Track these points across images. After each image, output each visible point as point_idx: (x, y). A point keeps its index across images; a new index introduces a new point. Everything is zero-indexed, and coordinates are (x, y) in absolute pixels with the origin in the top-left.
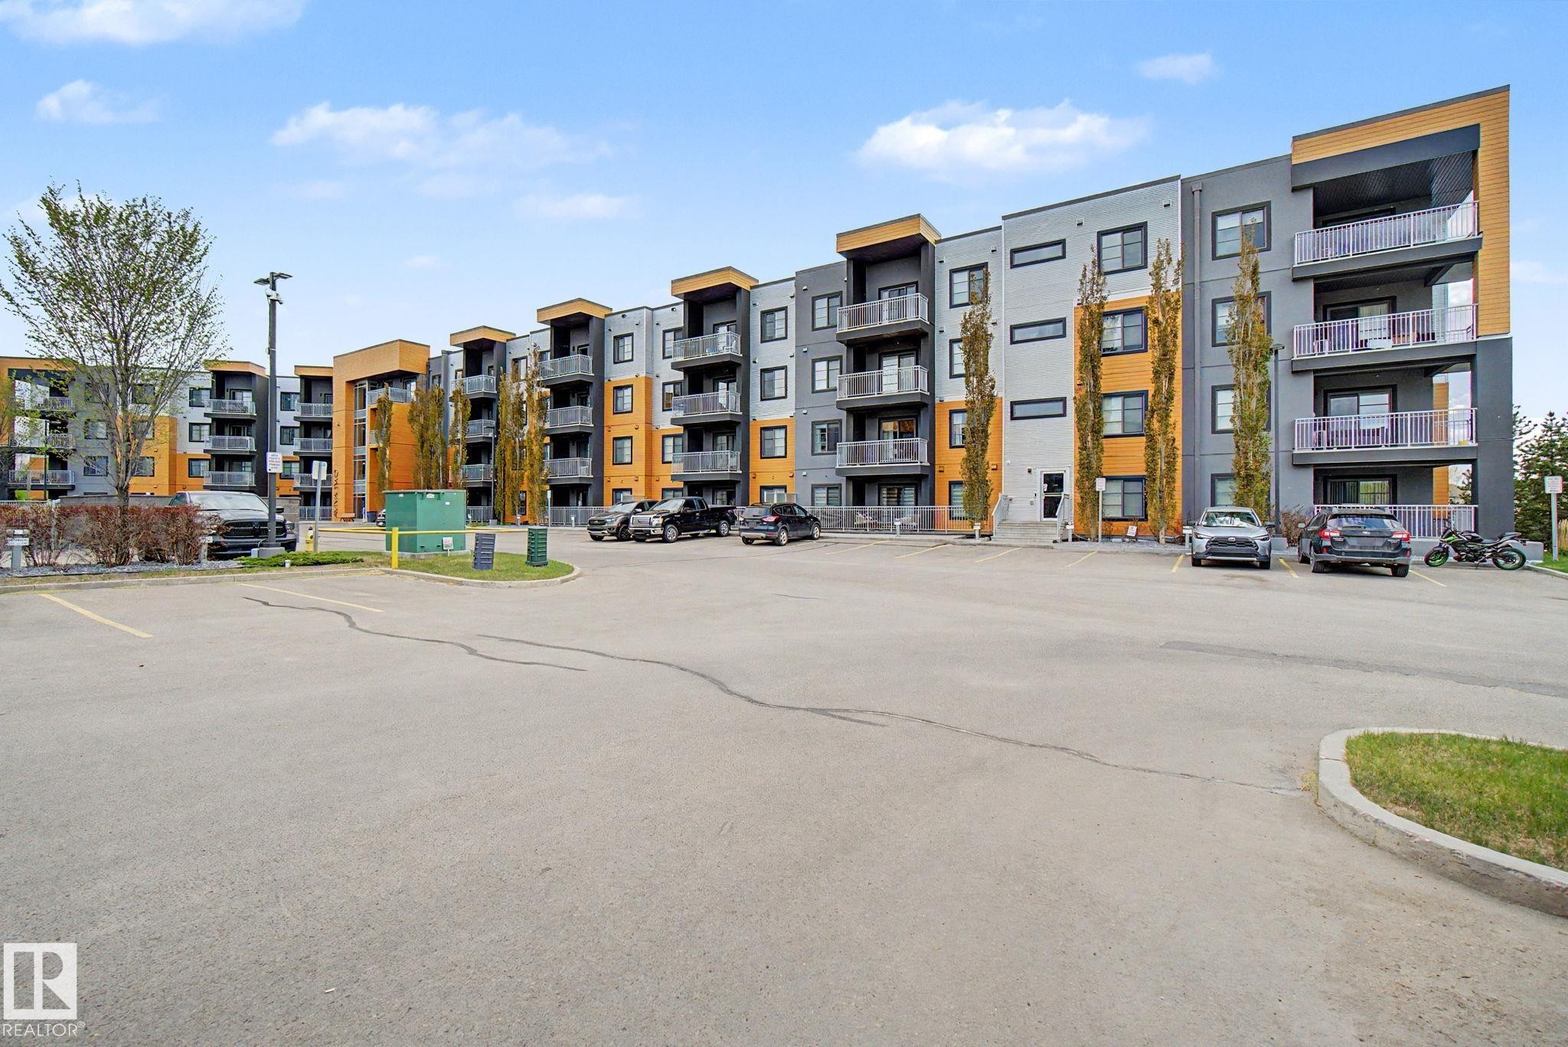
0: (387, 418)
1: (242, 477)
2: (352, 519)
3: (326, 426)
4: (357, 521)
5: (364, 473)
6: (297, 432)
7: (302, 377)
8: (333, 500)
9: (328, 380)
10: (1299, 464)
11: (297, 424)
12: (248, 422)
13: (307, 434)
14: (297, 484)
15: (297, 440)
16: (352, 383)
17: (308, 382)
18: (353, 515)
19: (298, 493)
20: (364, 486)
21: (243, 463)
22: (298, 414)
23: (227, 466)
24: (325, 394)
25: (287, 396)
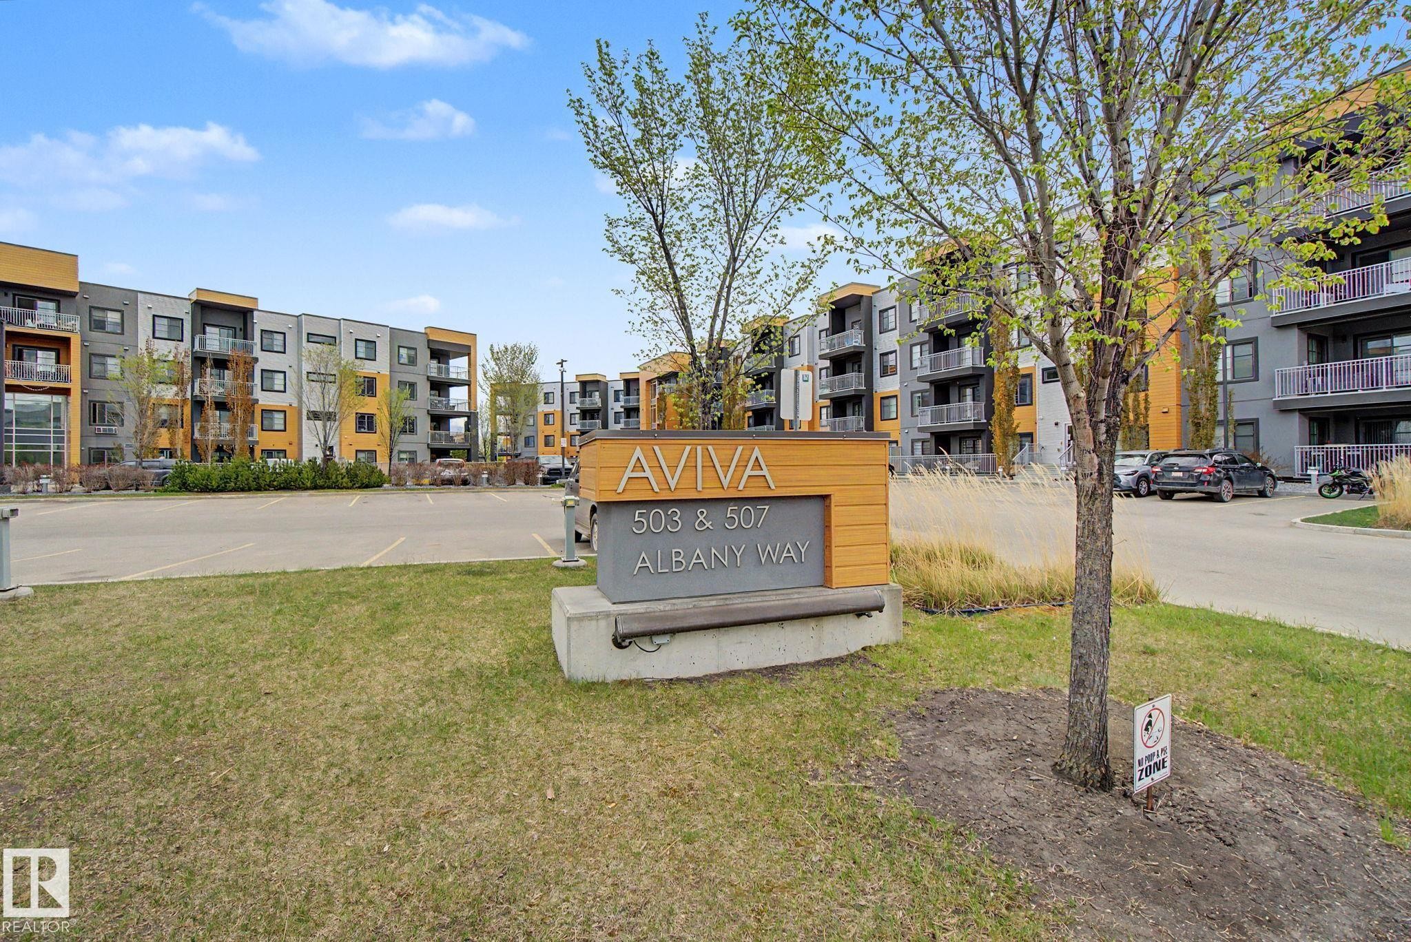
3: (637, 410)
6: (622, 415)
7: (625, 380)
9: (638, 380)
10: (1284, 409)
11: (622, 410)
12: (597, 411)
13: (628, 416)
15: (622, 420)
16: (649, 382)
17: (628, 382)
22: (622, 404)
24: (636, 390)
25: (617, 392)
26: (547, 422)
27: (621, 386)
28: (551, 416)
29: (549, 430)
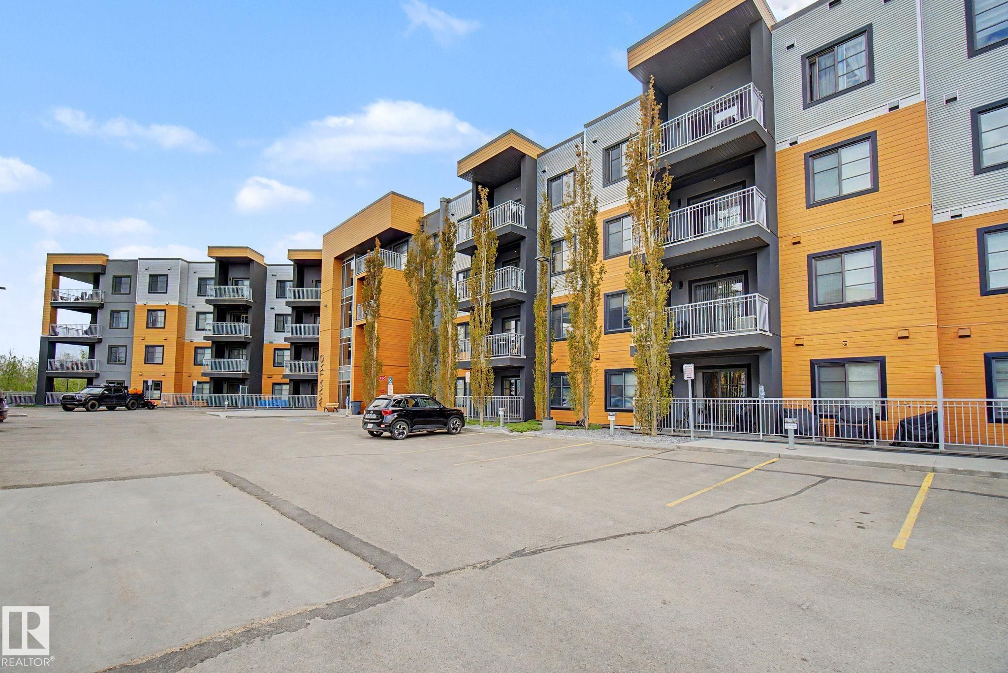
0: (377, 283)
1: (238, 363)
2: (335, 410)
4: (341, 410)
5: (349, 357)
6: (289, 318)
7: (296, 262)
8: (319, 389)
9: (319, 264)
11: (290, 310)
13: (299, 320)
14: (287, 371)
15: (289, 327)
16: (339, 258)
17: (301, 266)
18: (337, 405)
19: (287, 381)
20: (349, 373)
21: (241, 351)
23: (226, 354)
24: (316, 281)
25: (281, 283)
26: (151, 324)
27: (289, 273)
28: (161, 315)
29: (154, 337)
